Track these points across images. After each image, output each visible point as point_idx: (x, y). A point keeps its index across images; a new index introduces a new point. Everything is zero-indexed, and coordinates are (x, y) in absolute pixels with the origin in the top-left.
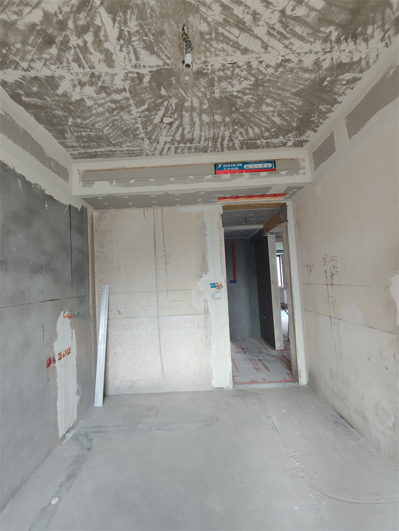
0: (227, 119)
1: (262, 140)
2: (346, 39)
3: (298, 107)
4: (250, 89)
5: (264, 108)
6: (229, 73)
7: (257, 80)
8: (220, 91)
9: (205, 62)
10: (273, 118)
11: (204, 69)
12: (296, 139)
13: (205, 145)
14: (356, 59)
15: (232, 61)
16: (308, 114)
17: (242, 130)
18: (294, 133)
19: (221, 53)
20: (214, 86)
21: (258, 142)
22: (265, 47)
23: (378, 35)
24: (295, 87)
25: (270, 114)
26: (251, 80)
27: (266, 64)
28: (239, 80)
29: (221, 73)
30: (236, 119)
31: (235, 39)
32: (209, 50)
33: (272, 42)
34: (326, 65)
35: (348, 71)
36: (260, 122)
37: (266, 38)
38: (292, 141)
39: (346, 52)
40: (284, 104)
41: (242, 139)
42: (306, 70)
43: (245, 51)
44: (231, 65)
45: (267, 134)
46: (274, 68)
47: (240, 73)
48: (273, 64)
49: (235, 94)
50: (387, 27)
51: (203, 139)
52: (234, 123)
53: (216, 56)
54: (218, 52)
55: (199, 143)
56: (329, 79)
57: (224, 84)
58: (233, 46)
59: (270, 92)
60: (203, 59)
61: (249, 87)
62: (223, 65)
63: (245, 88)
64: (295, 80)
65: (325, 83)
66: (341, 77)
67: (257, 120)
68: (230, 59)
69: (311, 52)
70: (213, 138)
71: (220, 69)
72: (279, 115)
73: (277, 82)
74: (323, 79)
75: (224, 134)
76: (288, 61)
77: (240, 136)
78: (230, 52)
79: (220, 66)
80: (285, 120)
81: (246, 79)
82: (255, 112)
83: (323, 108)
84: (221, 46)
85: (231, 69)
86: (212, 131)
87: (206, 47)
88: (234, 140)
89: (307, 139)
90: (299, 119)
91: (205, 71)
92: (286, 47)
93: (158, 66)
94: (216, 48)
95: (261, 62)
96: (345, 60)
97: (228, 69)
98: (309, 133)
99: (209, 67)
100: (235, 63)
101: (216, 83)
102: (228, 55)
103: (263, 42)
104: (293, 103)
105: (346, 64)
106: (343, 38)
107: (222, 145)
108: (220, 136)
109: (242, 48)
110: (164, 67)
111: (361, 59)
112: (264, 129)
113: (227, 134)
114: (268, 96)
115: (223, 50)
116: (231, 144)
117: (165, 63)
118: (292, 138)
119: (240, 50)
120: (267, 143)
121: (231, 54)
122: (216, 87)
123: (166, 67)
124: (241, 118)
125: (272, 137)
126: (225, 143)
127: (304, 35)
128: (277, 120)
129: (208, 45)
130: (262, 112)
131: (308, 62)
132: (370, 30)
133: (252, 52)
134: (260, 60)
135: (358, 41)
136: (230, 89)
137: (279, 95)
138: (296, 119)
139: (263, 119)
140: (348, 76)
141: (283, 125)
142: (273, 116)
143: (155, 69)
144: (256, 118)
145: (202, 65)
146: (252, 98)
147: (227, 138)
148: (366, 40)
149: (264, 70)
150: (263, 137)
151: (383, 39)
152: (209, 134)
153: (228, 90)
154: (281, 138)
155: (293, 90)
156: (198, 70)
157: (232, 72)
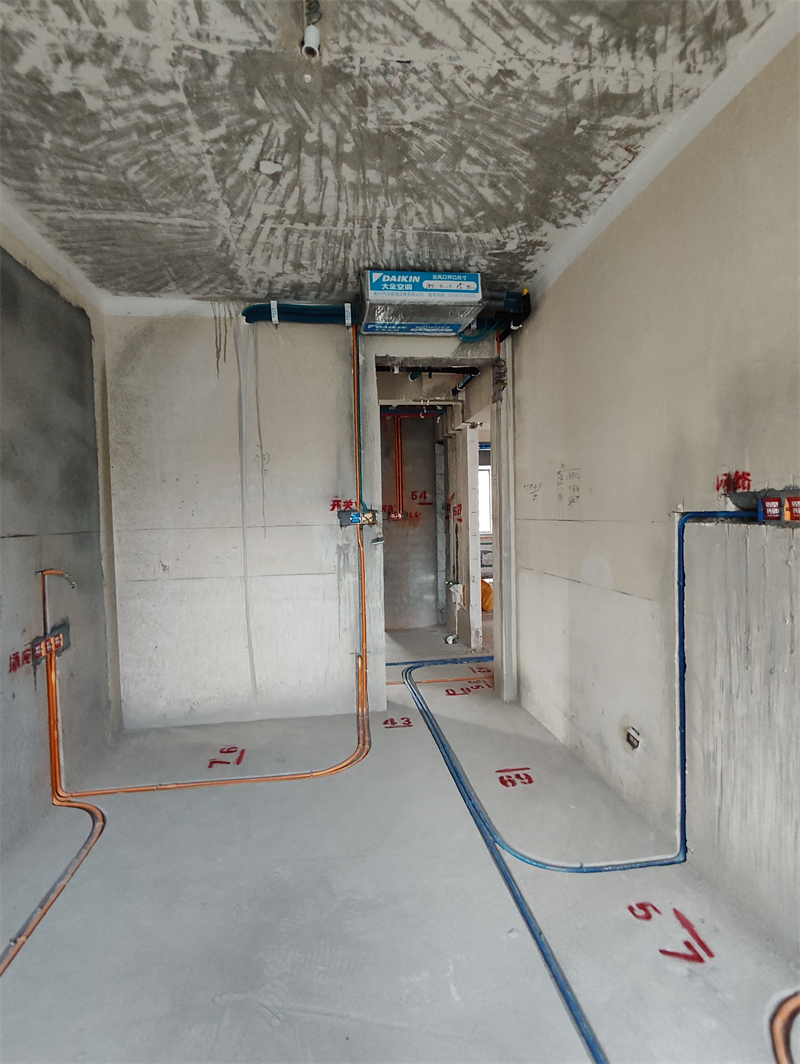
0: (392, 181)
1: (460, 233)
2: (618, 46)
3: (528, 172)
4: (437, 122)
5: (464, 166)
6: (396, 81)
7: (451, 105)
8: (378, 119)
9: (348, 50)
10: (481, 190)
11: (345, 66)
12: (524, 238)
13: (347, 230)
14: (633, 89)
15: (402, 57)
16: (546, 190)
17: (421, 208)
18: (520, 224)
19: (381, 37)
20: (365, 105)
21: (451, 235)
22: (469, 37)
23: (674, 46)
24: (524, 130)
25: (475, 181)
26: (439, 103)
27: (468, 74)
28: (416, 100)
29: (381, 80)
30: (411, 182)
31: (409, 11)
32: (355, 26)
33: (481, 30)
34: (579, 92)
35: (619, 111)
36: (455, 195)
37: (469, 19)
38: (516, 241)
39: (616, 71)
40: (503, 163)
41: (422, 226)
42: (544, 99)
43: (428, 40)
44: (400, 66)
45: (468, 221)
46: (484, 85)
47: (418, 85)
48: (482, 75)
49: (408, 128)
50: (690, 33)
51: (342, 217)
52: (404, 189)
53: (371, 40)
54: (373, 34)
55: (335, 225)
56: (584, 122)
57: (386, 104)
58: (404, 26)
59: (475, 134)
60: (344, 43)
61: (435, 116)
62: (385, 63)
63: (429, 119)
64: (523, 115)
65: (578, 130)
66: (606, 122)
67: (450, 190)
68: (398, 53)
69: (552, 62)
70: (364, 218)
71: (378, 70)
72: (493, 185)
73: (489, 115)
74: (574, 122)
75: (384, 211)
76: (511, 73)
77: (416, 219)
78: (400, 38)
79: (377, 63)
80: (505, 197)
81: (430, 99)
82: (445, 173)
83: (573, 179)
84: (380, 20)
85: (400, 74)
86: (361, 203)
87: (349, 17)
88: (405, 226)
89: (544, 239)
90: (529, 198)
91: (348, 70)
92: (507, 44)
93: (248, 42)
94: (370, 24)
95: (459, 68)
96: (616, 89)
97: (393, 73)
98: (547, 227)
99: (356, 62)
100: (409, 62)
101: (369, 98)
102: (394, 42)
103: (463, 26)
104: (517, 164)
105: (615, 97)
106: (611, 42)
107: (380, 233)
108: (378, 215)
109: (422, 32)
110: (262, 48)
111: (642, 91)
112: (462, 210)
113: (391, 212)
114: (472, 142)
115: (385, 31)
116: (398, 235)
117: (263, 38)
118: (514, 235)
119: (417, 35)
120: (469, 239)
121: (402, 43)
122: (370, 109)
123: (266, 47)
124: (420, 181)
125: (478, 228)
126: (388, 230)
127: (542, 24)
128: (488, 193)
129: (353, 14)
130: (460, 174)
131: (548, 81)
132: (659, 35)
133: (442, 44)
134: (458, 63)
135: (639, 54)
136: (397, 115)
137: (493, 142)
138: (523, 197)
139: (463, 188)
140: (619, 121)
141: (499, 205)
142: (481, 185)
143: (242, 49)
144: (449, 185)
145: (341, 56)
146: (441, 143)
147: (391, 222)
148: (653, 54)
149: (464, 87)
150: (461, 227)
151: (682, 56)
152: (354, 209)
153: (393, 117)
154: (496, 231)
155: (521, 137)
156: (332, 66)
157: (403, 81)
